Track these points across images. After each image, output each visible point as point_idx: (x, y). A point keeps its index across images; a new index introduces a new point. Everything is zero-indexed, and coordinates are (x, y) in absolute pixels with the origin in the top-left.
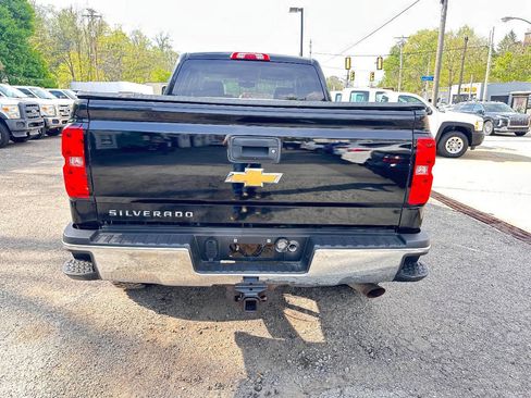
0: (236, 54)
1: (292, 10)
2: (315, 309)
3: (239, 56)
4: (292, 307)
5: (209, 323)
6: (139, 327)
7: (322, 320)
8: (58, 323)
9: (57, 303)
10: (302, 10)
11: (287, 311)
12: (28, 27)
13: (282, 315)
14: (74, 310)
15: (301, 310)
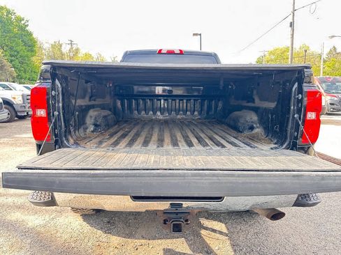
0: (160, 50)
1: (194, 35)
2: (225, 230)
3: (163, 52)
4: (206, 228)
5: (143, 241)
6: (89, 244)
7: (230, 239)
8: (29, 241)
9: (30, 225)
10: (200, 35)
11: (203, 232)
12: (32, 51)
13: (199, 235)
14: (42, 230)
15: (214, 231)
